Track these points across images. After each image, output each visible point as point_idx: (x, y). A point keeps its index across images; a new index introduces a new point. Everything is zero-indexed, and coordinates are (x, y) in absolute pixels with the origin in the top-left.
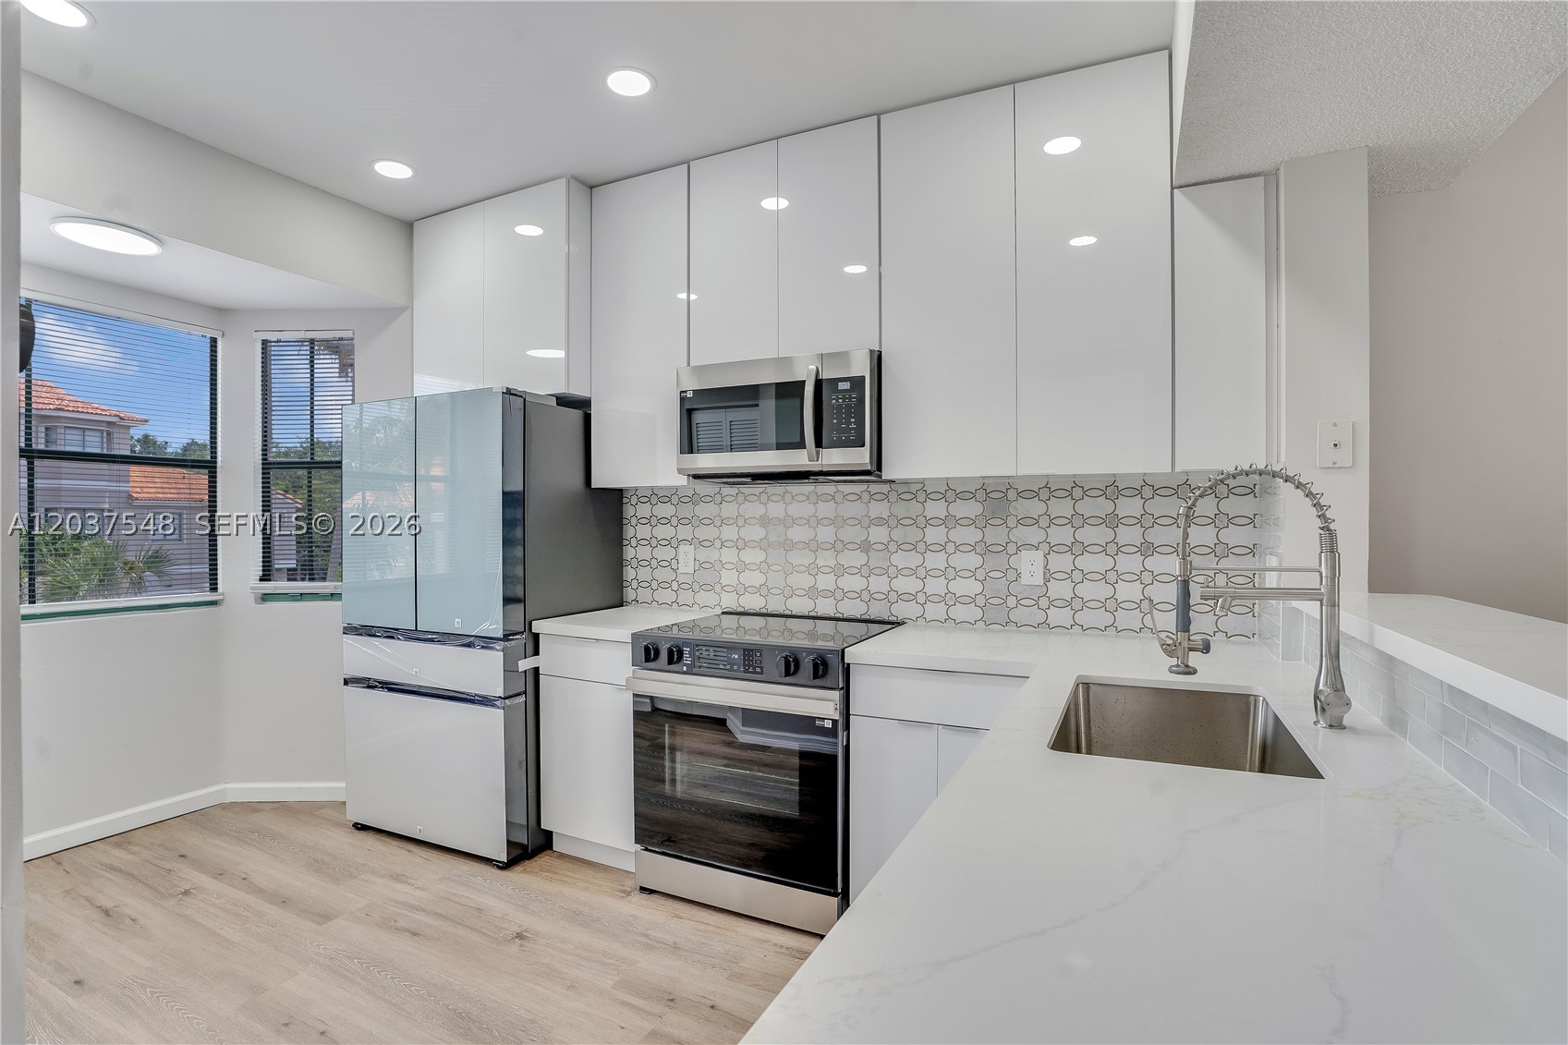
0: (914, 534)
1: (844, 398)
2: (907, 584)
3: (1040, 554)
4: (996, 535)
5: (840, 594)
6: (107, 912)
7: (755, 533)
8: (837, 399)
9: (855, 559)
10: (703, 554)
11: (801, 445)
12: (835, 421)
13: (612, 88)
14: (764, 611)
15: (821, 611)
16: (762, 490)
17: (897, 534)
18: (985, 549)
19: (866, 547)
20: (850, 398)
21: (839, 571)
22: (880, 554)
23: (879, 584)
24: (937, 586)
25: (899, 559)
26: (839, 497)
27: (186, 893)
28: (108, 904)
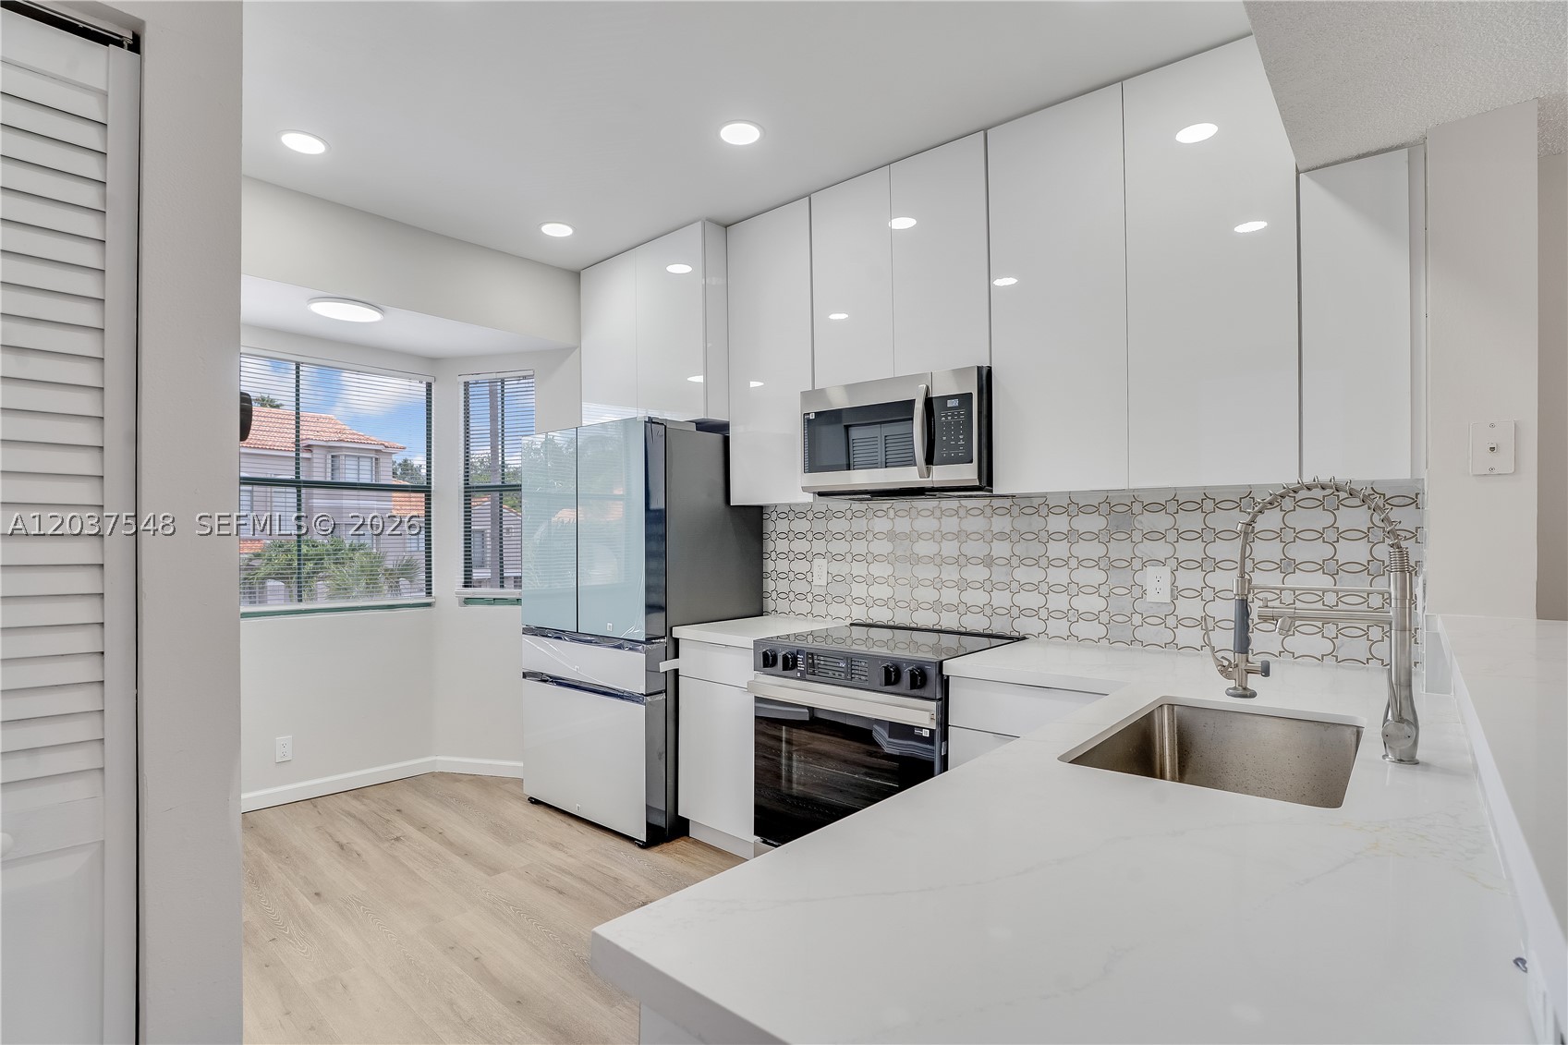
0: (1036, 549)
1: (953, 416)
2: (1029, 600)
3: (1167, 570)
4: (1120, 550)
5: (962, 608)
6: (342, 847)
7: (882, 547)
8: (946, 417)
9: (977, 573)
10: (836, 568)
11: (911, 462)
12: (944, 438)
13: (723, 138)
14: (891, 623)
15: (945, 625)
16: (889, 505)
17: (1019, 549)
18: (1108, 565)
19: (988, 561)
20: (959, 415)
21: (963, 585)
22: (1004, 569)
23: (1001, 599)
24: (1058, 602)
25: (1022, 574)
26: (962, 512)
27: (397, 839)
28: (344, 841)
